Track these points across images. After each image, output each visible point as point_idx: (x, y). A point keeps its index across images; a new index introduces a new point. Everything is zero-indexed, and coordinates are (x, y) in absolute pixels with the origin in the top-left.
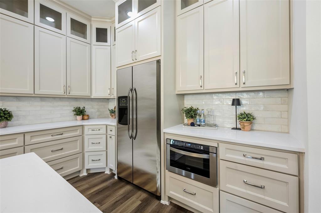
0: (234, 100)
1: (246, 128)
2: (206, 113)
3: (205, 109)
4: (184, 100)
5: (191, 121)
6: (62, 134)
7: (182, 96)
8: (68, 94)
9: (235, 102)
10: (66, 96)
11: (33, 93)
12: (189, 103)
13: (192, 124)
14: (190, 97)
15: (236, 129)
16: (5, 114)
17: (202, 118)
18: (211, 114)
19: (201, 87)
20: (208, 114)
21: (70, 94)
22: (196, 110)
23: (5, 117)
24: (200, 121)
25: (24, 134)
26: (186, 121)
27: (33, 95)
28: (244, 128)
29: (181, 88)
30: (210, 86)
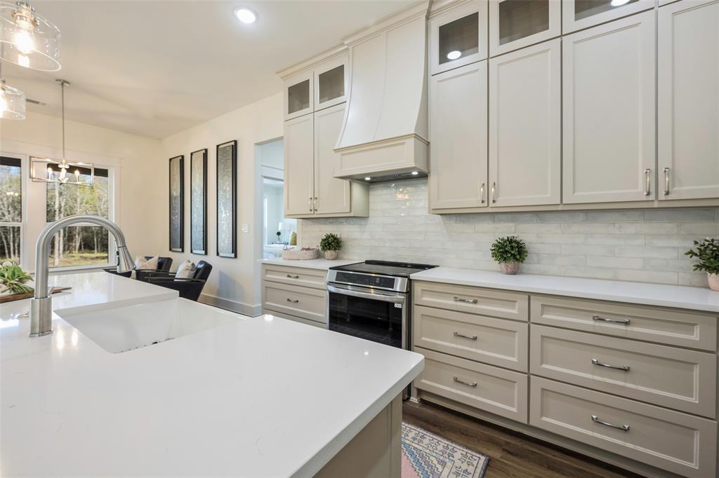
6: (627, 323)
8: (662, 196)
10: (656, 205)
11: (559, 202)
16: (512, 248)
21: (669, 197)
23: (512, 255)
25: (530, 295)
27: (560, 208)
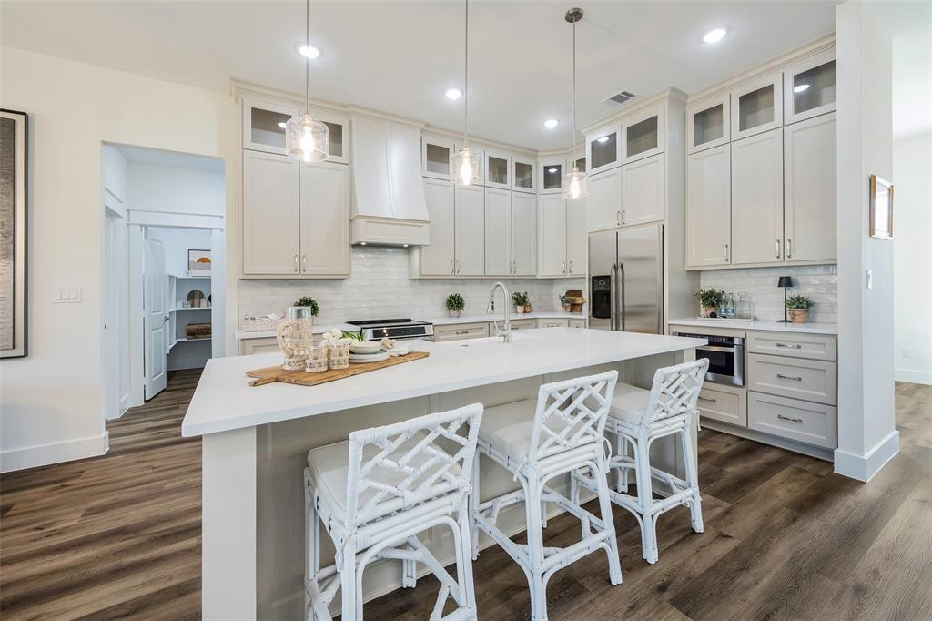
0: (781, 278)
1: (797, 317)
2: (737, 299)
3: (735, 292)
4: (700, 278)
5: (712, 310)
7: (696, 274)
9: (783, 281)
12: (707, 284)
13: (713, 315)
14: (710, 275)
15: (786, 321)
17: (729, 306)
18: (746, 299)
19: (727, 260)
20: (741, 301)
22: (719, 296)
24: (726, 311)
25: (489, 323)
26: (703, 310)
28: (794, 318)
29: (694, 262)
30: (740, 259)
